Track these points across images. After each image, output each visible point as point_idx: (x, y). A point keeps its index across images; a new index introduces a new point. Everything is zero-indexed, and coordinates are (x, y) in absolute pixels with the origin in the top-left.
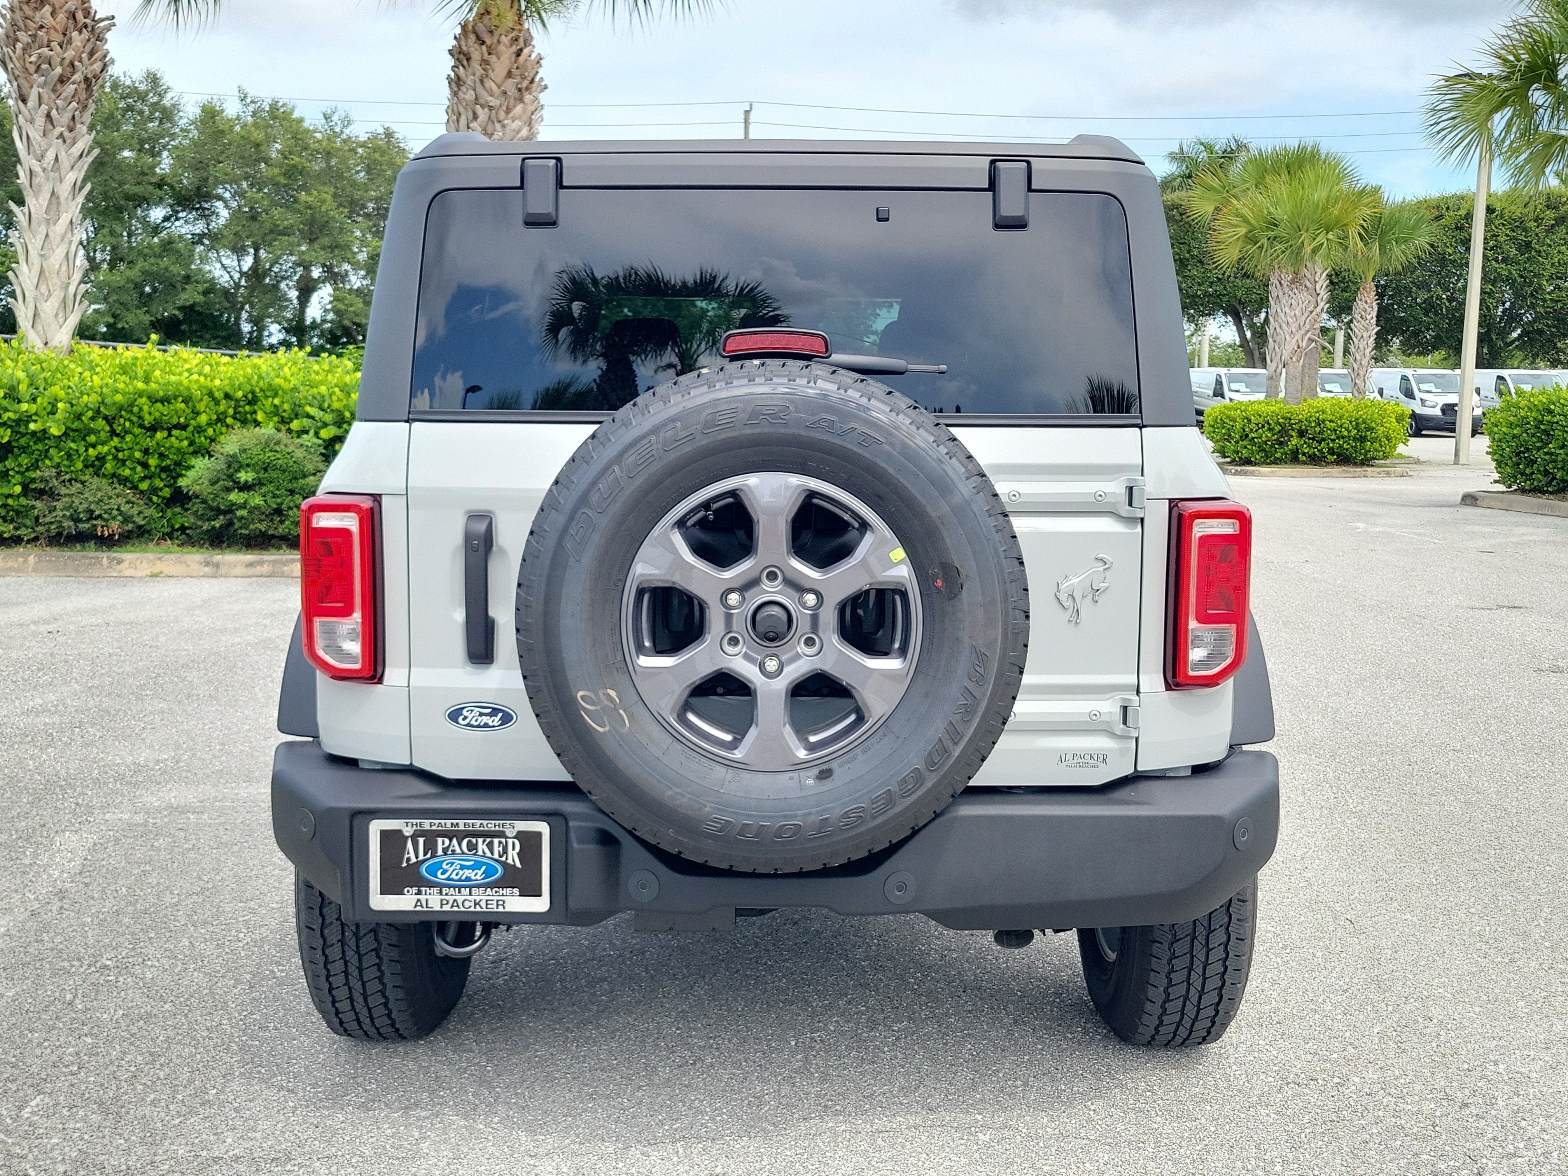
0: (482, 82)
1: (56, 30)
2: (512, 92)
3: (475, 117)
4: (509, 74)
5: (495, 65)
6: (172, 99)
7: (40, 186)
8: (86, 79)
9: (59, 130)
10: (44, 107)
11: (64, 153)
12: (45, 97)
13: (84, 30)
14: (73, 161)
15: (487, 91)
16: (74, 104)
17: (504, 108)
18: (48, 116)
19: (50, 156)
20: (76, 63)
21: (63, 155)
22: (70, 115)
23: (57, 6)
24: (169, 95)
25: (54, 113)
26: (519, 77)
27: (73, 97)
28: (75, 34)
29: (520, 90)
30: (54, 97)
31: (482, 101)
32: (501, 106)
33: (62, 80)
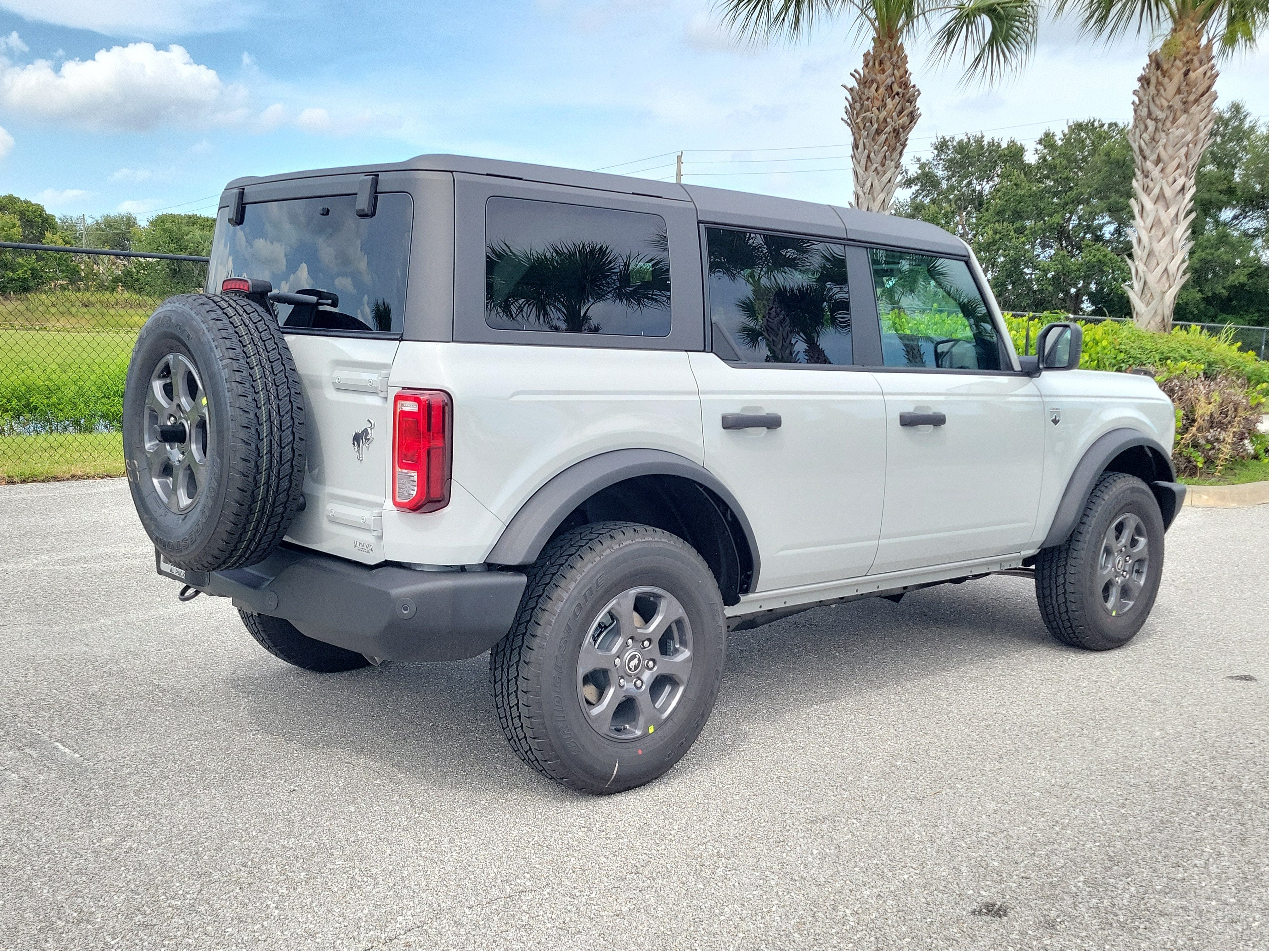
0: (1153, 101)
1: (878, 99)
2: (1178, 105)
3: (1146, 128)
4: (1179, 91)
5: (1167, 86)
6: (1250, 122)
7: (862, 204)
8: (894, 130)
9: (875, 165)
10: (866, 151)
11: (877, 181)
12: (867, 145)
13: (896, 96)
14: (883, 186)
15: (1157, 106)
16: (886, 148)
17: (1171, 119)
18: (869, 157)
19: (868, 184)
20: (888, 120)
21: (876, 182)
22: (883, 155)
23: (880, 83)
24: (1248, 119)
25: (872, 155)
26: (1186, 94)
27: (885, 142)
28: (889, 100)
29: (1185, 103)
30: (873, 144)
31: (1154, 116)
32: (1167, 117)
33: (878, 132)
